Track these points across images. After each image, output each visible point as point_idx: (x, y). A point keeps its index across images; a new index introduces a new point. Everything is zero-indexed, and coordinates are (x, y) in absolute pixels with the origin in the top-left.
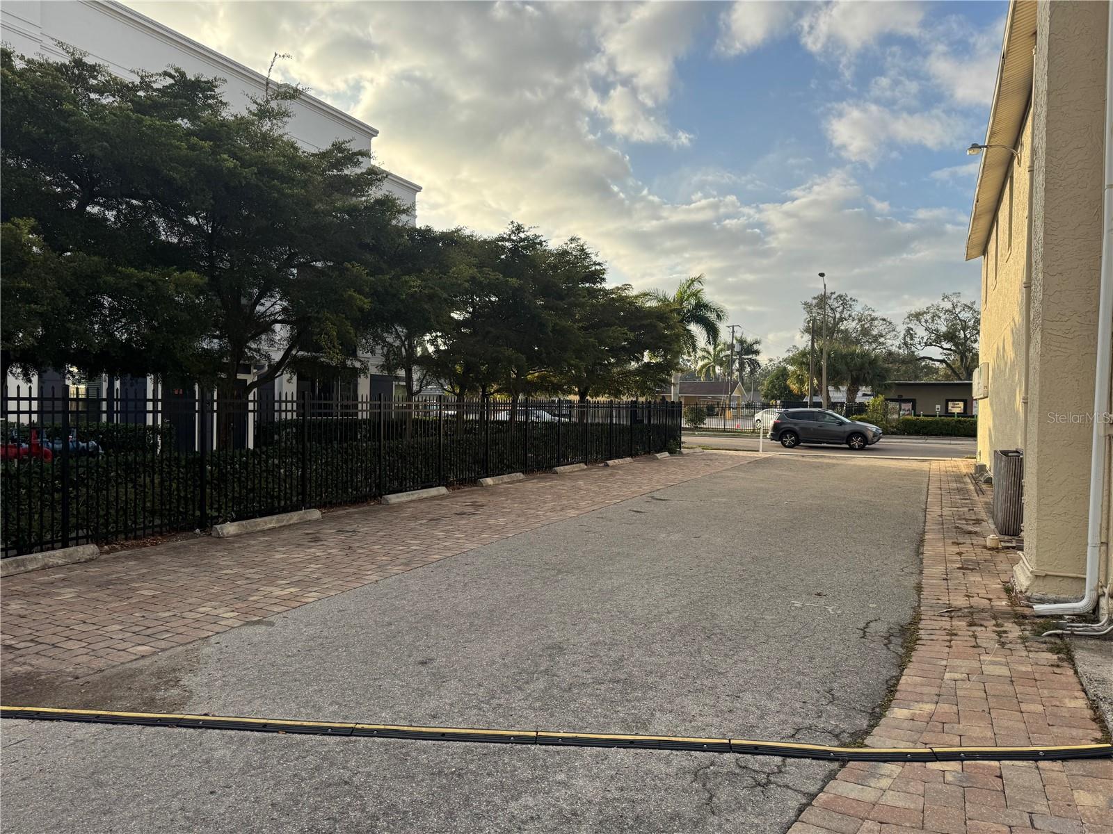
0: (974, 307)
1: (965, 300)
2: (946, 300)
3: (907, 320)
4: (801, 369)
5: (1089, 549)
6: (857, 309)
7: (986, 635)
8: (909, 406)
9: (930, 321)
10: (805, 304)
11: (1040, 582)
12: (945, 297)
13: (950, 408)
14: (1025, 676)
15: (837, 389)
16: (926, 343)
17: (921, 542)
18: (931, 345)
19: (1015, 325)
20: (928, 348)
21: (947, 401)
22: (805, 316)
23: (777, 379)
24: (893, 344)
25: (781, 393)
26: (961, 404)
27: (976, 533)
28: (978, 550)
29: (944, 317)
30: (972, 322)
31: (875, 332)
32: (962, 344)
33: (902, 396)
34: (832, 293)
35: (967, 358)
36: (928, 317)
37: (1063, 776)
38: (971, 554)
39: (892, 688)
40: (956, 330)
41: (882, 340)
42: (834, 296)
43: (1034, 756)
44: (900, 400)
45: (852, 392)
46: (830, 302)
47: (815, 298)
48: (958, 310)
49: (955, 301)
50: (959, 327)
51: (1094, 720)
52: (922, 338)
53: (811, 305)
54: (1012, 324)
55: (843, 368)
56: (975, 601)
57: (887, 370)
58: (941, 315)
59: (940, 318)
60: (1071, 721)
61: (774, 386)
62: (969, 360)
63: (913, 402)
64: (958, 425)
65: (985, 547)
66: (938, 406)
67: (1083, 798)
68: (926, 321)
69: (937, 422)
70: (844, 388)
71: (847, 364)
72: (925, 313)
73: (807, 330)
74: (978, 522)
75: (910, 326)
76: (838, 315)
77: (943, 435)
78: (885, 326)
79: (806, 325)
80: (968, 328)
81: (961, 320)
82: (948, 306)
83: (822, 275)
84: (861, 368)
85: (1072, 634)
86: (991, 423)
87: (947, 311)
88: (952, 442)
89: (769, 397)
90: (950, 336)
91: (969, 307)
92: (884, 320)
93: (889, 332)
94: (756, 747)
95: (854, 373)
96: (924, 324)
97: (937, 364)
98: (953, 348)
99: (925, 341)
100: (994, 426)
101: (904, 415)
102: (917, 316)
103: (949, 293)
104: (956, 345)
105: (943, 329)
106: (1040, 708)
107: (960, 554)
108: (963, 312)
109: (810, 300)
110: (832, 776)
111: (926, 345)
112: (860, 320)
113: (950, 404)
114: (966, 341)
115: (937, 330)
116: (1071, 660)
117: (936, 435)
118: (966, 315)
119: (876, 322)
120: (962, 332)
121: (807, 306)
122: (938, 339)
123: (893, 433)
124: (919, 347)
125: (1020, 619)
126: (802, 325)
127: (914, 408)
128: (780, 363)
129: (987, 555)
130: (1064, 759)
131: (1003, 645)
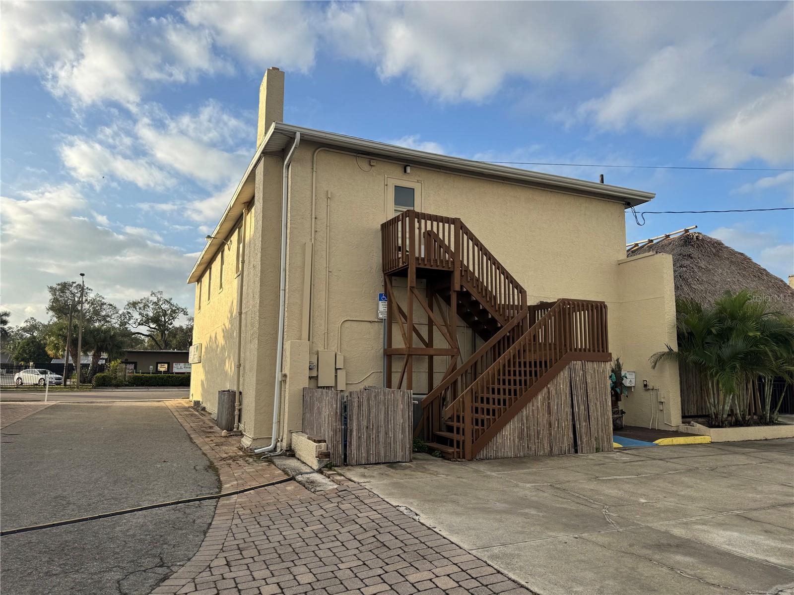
0: (171, 301)
1: (166, 296)
2: (153, 295)
3: (127, 307)
4: (58, 339)
5: (274, 424)
6: (91, 296)
7: (241, 462)
8: (132, 367)
9: (142, 308)
10: (51, 288)
11: (255, 442)
12: (153, 294)
13: (159, 368)
14: (260, 470)
15: (86, 355)
16: (139, 323)
17: (191, 439)
18: (142, 325)
19: (225, 327)
20: (140, 327)
21: (157, 363)
22: (50, 296)
23: (28, 345)
24: (115, 322)
25: (31, 356)
26: (166, 366)
27: (213, 432)
28: (219, 438)
29: (152, 306)
30: (169, 311)
31: (103, 313)
32: (163, 326)
33: (127, 360)
34: (73, 283)
35: (165, 334)
36: (141, 305)
37: (282, 486)
38: (218, 440)
39: (219, 481)
40: (159, 316)
41: (108, 319)
42: (74, 285)
43: (273, 484)
44: (126, 362)
45: (97, 357)
46: (72, 289)
47: (59, 285)
48: (161, 303)
49: (159, 297)
50: (161, 314)
51: (285, 474)
52: (137, 320)
53: (56, 289)
54: (223, 327)
55: (91, 340)
56: (230, 454)
57: (122, 343)
58: (149, 305)
59: (149, 307)
60: (279, 475)
61: (24, 351)
62: (167, 335)
63: (135, 364)
64: (169, 379)
65: (222, 437)
66: (151, 367)
67: (289, 488)
68: (140, 309)
69: (151, 377)
70: (91, 354)
71: (94, 337)
72: (139, 303)
73: (52, 308)
74: (211, 427)
75: (129, 311)
76: (76, 299)
77: (159, 386)
78: (111, 310)
79: (51, 304)
80: (167, 315)
81: (162, 310)
82: (155, 299)
83: (82, 275)
84: (104, 340)
85: (271, 456)
86: (203, 377)
87: (154, 303)
88: (165, 390)
89: (20, 359)
90: (156, 320)
91: (168, 302)
92: (111, 305)
93: (114, 314)
94: (189, 500)
95: (99, 344)
96: (138, 310)
97: (143, 337)
98: (157, 327)
99: (139, 321)
100: (207, 379)
101: (129, 373)
102: (134, 304)
103: (155, 291)
104: (159, 325)
105: (151, 314)
106: (269, 475)
107: (212, 441)
108: (164, 305)
109: (55, 286)
110: (217, 502)
111: (139, 324)
112: (92, 304)
113: (159, 365)
114: (165, 323)
115: (147, 315)
116: (273, 463)
117: (155, 386)
118: (166, 306)
119: (105, 306)
120: (163, 318)
121: (52, 290)
122: (146, 321)
123: (126, 385)
124: (134, 325)
125: (250, 456)
126: (47, 304)
127: (135, 368)
128: (18, 330)
129: (223, 440)
130: (280, 483)
131: (249, 464)
